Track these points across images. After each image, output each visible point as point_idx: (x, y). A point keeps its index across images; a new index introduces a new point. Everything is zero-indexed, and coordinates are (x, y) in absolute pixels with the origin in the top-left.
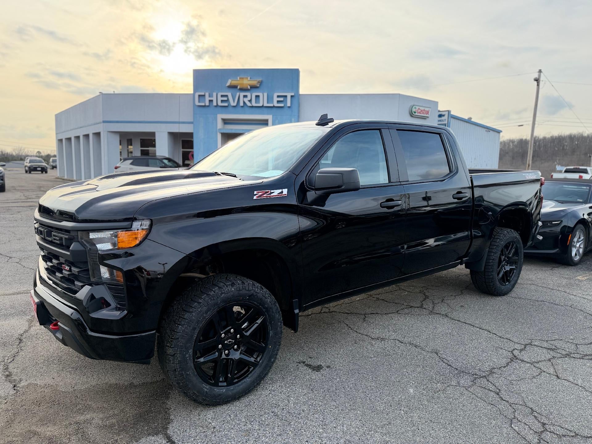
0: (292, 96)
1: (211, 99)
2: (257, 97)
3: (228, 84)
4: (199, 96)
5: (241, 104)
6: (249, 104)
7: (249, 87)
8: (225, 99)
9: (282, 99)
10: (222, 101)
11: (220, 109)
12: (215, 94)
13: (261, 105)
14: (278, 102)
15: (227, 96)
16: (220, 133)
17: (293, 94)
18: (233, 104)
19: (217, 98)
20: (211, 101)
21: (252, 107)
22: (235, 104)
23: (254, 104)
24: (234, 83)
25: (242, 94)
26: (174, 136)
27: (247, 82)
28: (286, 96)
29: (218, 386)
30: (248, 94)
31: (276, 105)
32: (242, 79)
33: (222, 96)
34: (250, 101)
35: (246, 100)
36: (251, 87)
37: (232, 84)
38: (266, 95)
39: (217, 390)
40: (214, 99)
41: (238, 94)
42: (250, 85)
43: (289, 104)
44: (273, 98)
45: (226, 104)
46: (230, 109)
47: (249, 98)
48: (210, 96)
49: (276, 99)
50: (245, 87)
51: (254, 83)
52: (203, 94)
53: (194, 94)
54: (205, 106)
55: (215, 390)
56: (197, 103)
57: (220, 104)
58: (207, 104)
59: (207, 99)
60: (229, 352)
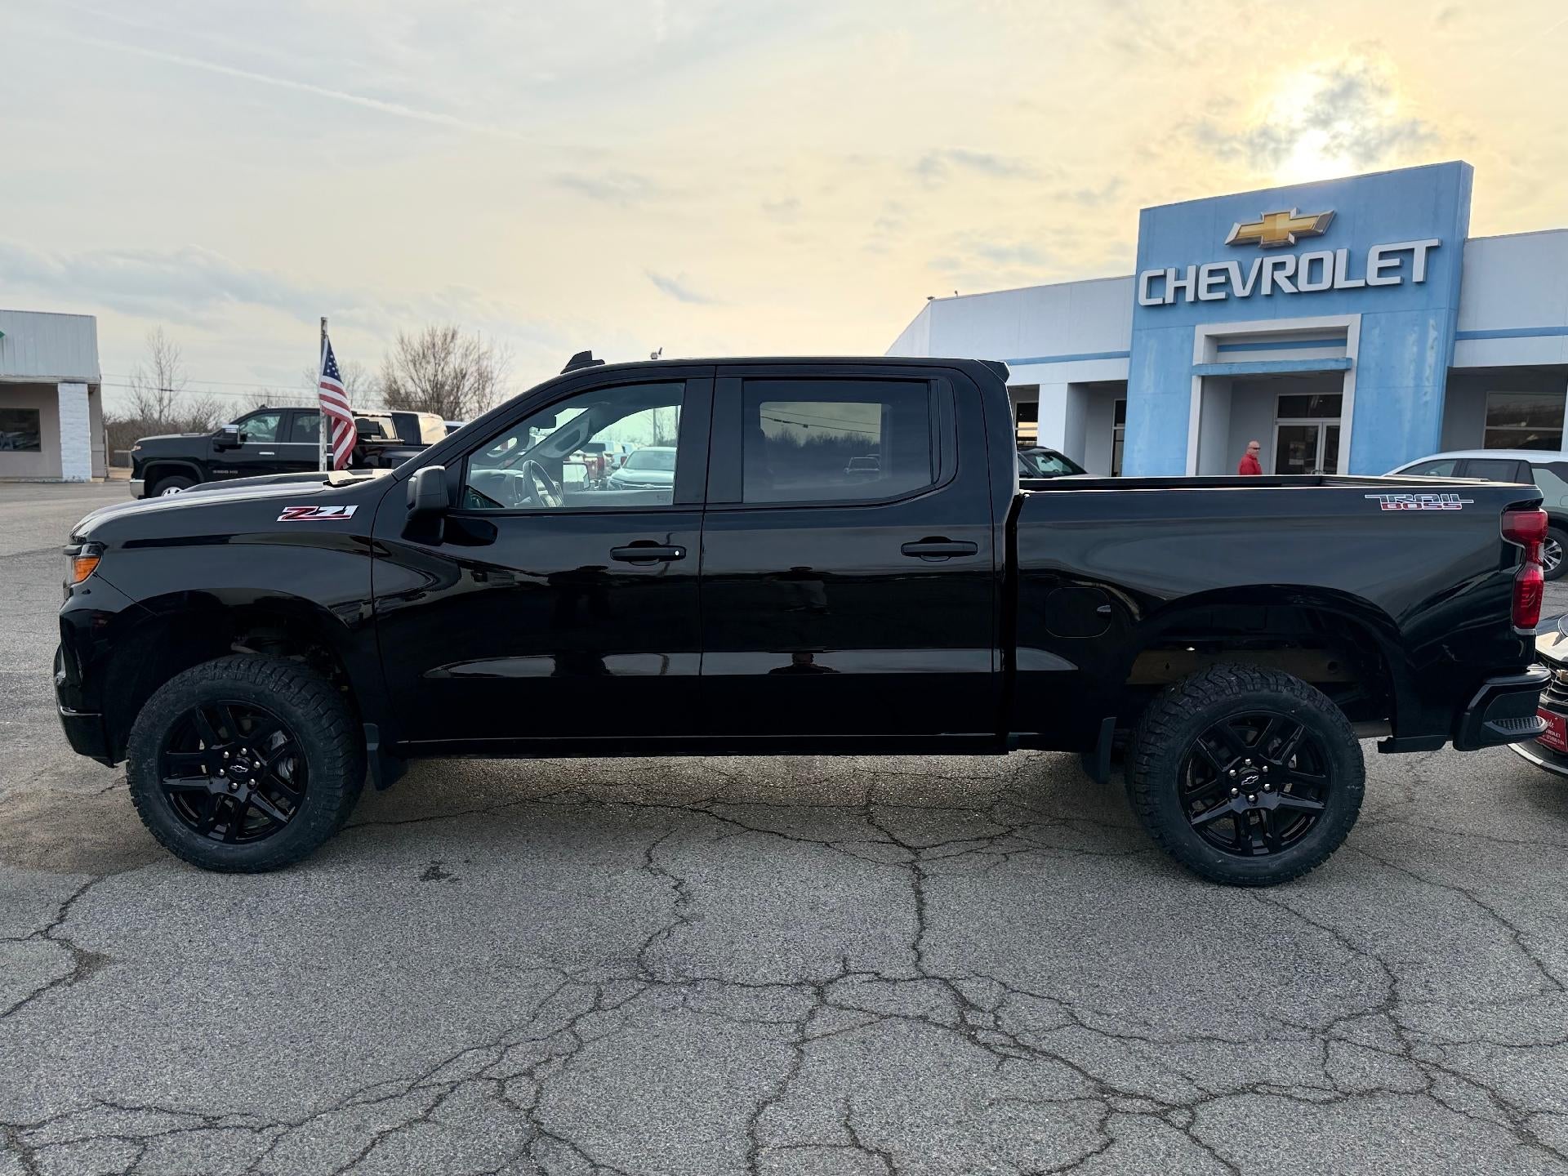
0: (1429, 249)
1: (1180, 284)
2: (1316, 263)
3: (1231, 238)
4: (1151, 279)
5: (1266, 289)
6: (1288, 287)
7: (1292, 239)
8: (1222, 279)
9: (1395, 262)
10: (1211, 288)
11: (1204, 309)
12: (1191, 271)
13: (1325, 285)
14: (1382, 271)
15: (1225, 271)
16: (1199, 376)
17: (1435, 243)
18: (1239, 291)
19: (1197, 282)
20: (1180, 290)
21: (1299, 294)
22: (1247, 292)
23: (1303, 286)
24: (1249, 231)
25: (1269, 261)
26: (1083, 391)
27: (1284, 225)
28: (1411, 251)
29: (206, 836)
30: (1289, 259)
31: (1374, 280)
32: (1273, 217)
33: (1212, 273)
34: (1293, 278)
35: (1280, 277)
36: (1297, 239)
37: (1240, 237)
38: (1342, 255)
39: (200, 841)
40: (1189, 284)
41: (1257, 262)
42: (1293, 233)
43: (1418, 275)
44: (1365, 261)
45: (1221, 295)
46: (1234, 306)
47: (1290, 271)
48: (1178, 278)
49: (1374, 263)
50: (1278, 238)
51: (1308, 223)
52: (1161, 272)
53: (1137, 276)
54: (1163, 305)
55: (199, 840)
56: (1144, 301)
57: (1204, 295)
58: (1170, 299)
59: (1171, 284)
60: (238, 787)
